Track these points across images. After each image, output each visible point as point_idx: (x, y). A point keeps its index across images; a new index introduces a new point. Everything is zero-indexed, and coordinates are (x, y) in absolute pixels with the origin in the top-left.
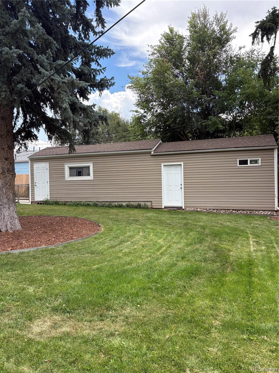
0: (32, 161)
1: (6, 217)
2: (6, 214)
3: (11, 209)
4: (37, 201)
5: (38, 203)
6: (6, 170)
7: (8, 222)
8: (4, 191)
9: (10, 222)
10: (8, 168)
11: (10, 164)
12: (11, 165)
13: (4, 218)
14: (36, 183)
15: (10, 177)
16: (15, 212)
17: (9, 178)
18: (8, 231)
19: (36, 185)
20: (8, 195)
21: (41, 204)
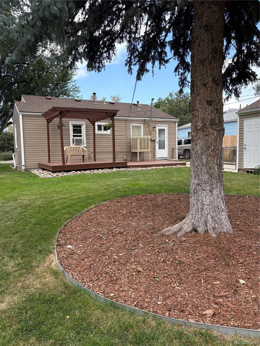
0: (241, 117)
1: (206, 206)
2: (207, 201)
3: (214, 193)
4: (246, 169)
5: (248, 172)
6: (208, 123)
7: (209, 216)
8: (205, 161)
9: (212, 217)
10: (212, 120)
12: (217, 113)
13: (202, 209)
14: (245, 145)
15: (215, 135)
16: (222, 198)
17: (213, 137)
18: (208, 232)
19: (245, 148)
20: (210, 168)
21: (251, 172)
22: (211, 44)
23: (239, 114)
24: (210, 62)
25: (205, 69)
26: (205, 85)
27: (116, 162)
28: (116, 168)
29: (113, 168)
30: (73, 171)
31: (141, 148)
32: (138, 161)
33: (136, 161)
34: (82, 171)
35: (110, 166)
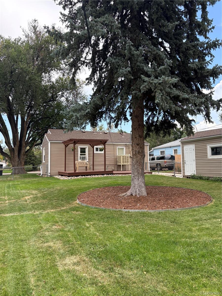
0: (183, 144)
1: (136, 185)
2: (136, 183)
3: (139, 180)
4: (187, 176)
5: (187, 177)
7: (137, 189)
8: (136, 167)
9: (138, 189)
10: (139, 151)
11: (140, 148)
13: (135, 186)
14: (185, 161)
15: (140, 157)
16: (143, 182)
18: (136, 195)
19: (185, 163)
20: (138, 170)
21: (189, 178)
22: (138, 123)
23: (181, 142)
24: (138, 129)
25: (136, 132)
26: (136, 138)
27: (106, 171)
28: (106, 174)
29: (104, 174)
30: (80, 176)
31: (123, 162)
32: (122, 170)
33: (120, 171)
34: (86, 176)
35: (102, 173)
